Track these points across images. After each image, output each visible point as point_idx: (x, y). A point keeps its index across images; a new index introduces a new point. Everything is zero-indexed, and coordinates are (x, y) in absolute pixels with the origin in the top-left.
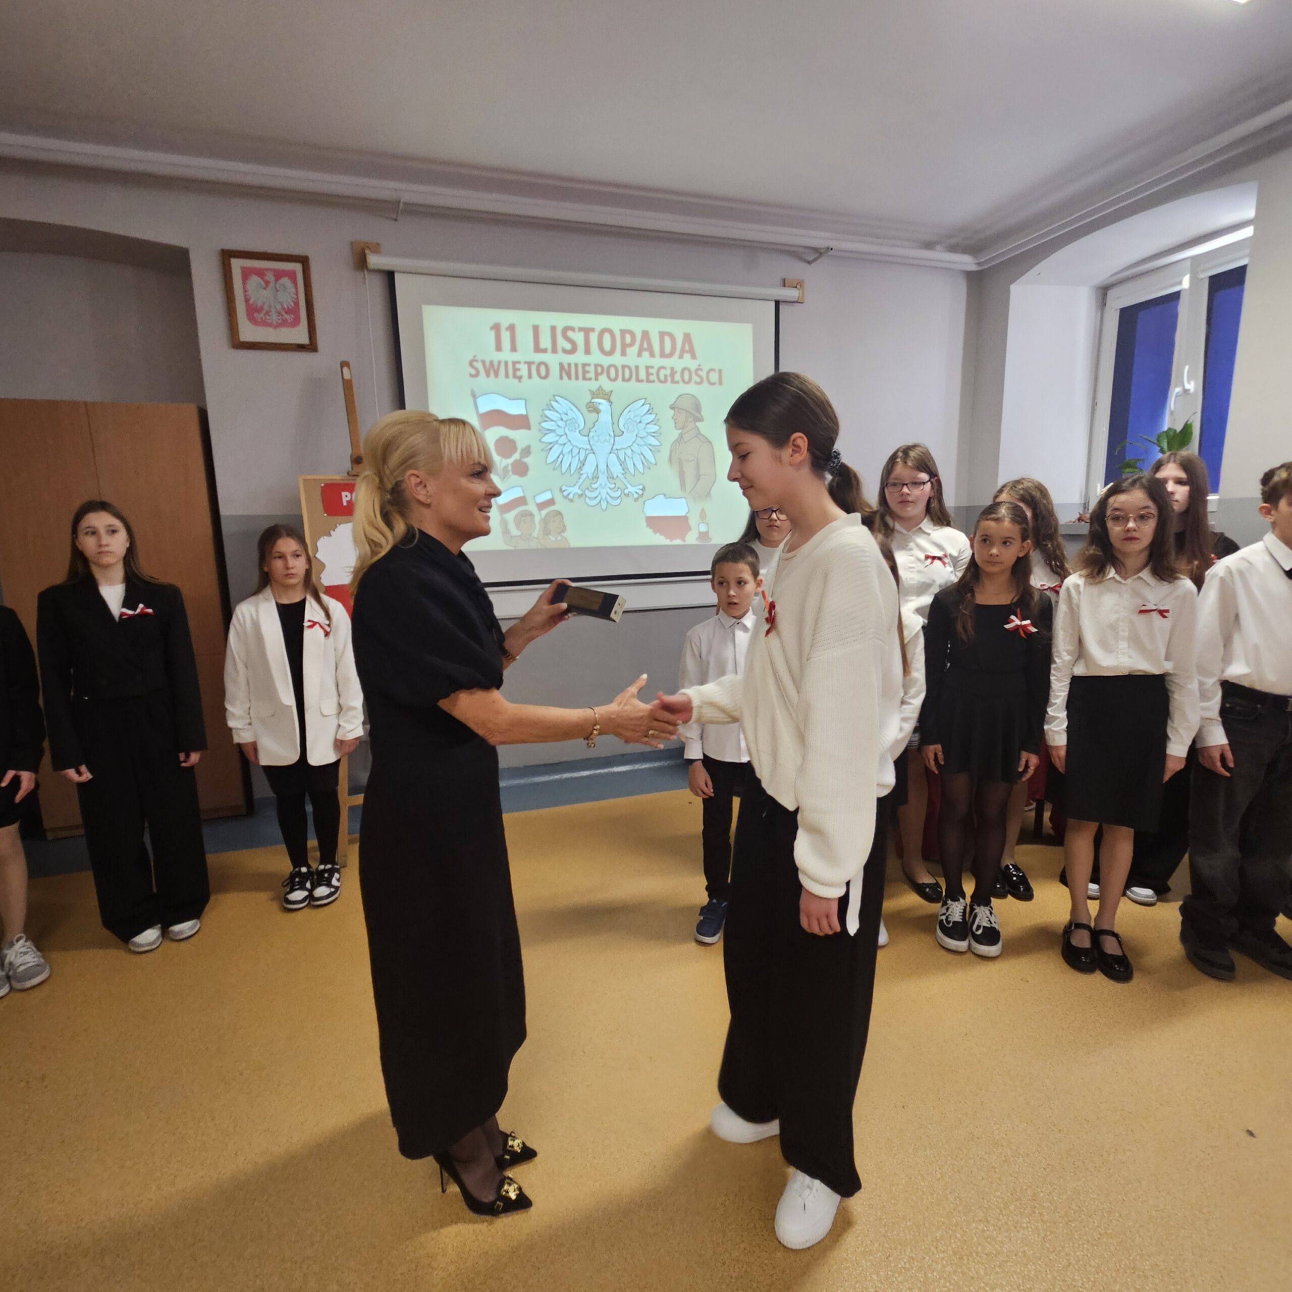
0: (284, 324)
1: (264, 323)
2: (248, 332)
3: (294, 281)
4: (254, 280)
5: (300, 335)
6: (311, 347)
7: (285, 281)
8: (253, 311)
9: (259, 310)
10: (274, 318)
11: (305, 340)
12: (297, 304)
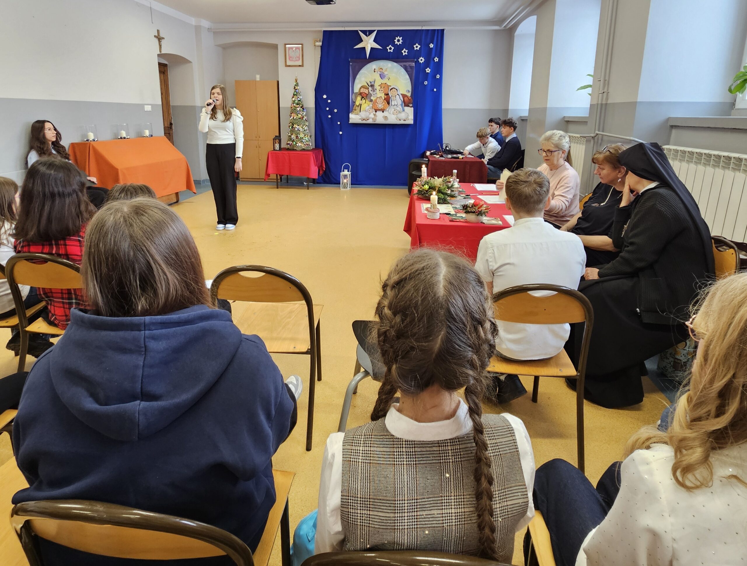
0: (297, 60)
1: (292, 60)
2: (289, 63)
3: (299, 50)
4: (291, 50)
5: (300, 63)
6: (302, 66)
7: (298, 50)
8: (290, 57)
9: (291, 57)
10: (294, 59)
11: (301, 64)
12: (300, 55)
